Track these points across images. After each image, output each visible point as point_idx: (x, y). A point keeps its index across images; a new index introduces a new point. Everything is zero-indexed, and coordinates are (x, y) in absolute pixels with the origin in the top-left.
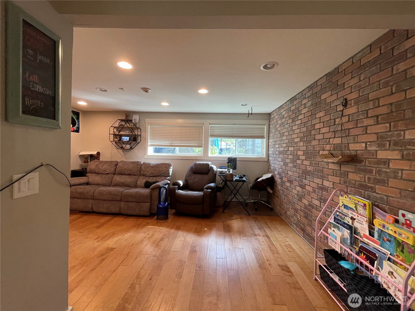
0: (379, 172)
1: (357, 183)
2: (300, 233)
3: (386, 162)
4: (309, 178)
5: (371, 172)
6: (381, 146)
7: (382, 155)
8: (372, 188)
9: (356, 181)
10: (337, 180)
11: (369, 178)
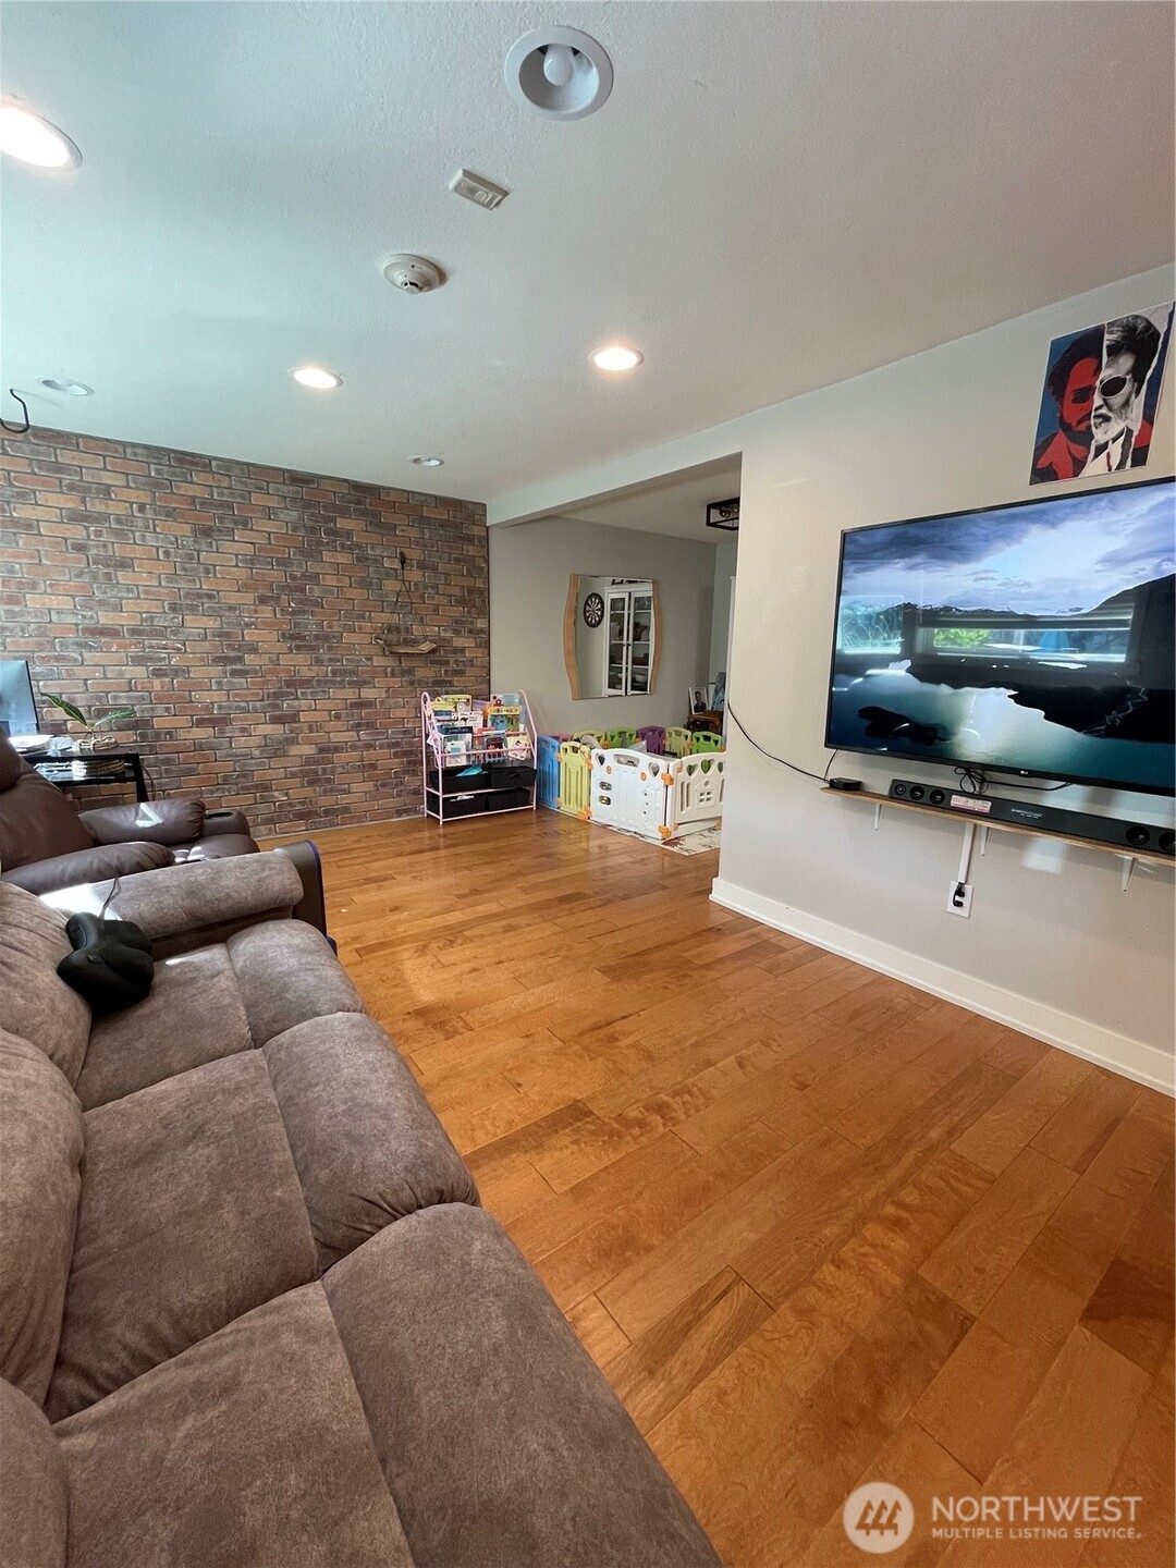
0: (456, 662)
1: (430, 680)
2: (293, 829)
3: (462, 650)
4: (312, 692)
5: (447, 663)
6: (457, 632)
7: (458, 642)
8: (450, 682)
9: (428, 678)
10: (396, 682)
11: (446, 671)
